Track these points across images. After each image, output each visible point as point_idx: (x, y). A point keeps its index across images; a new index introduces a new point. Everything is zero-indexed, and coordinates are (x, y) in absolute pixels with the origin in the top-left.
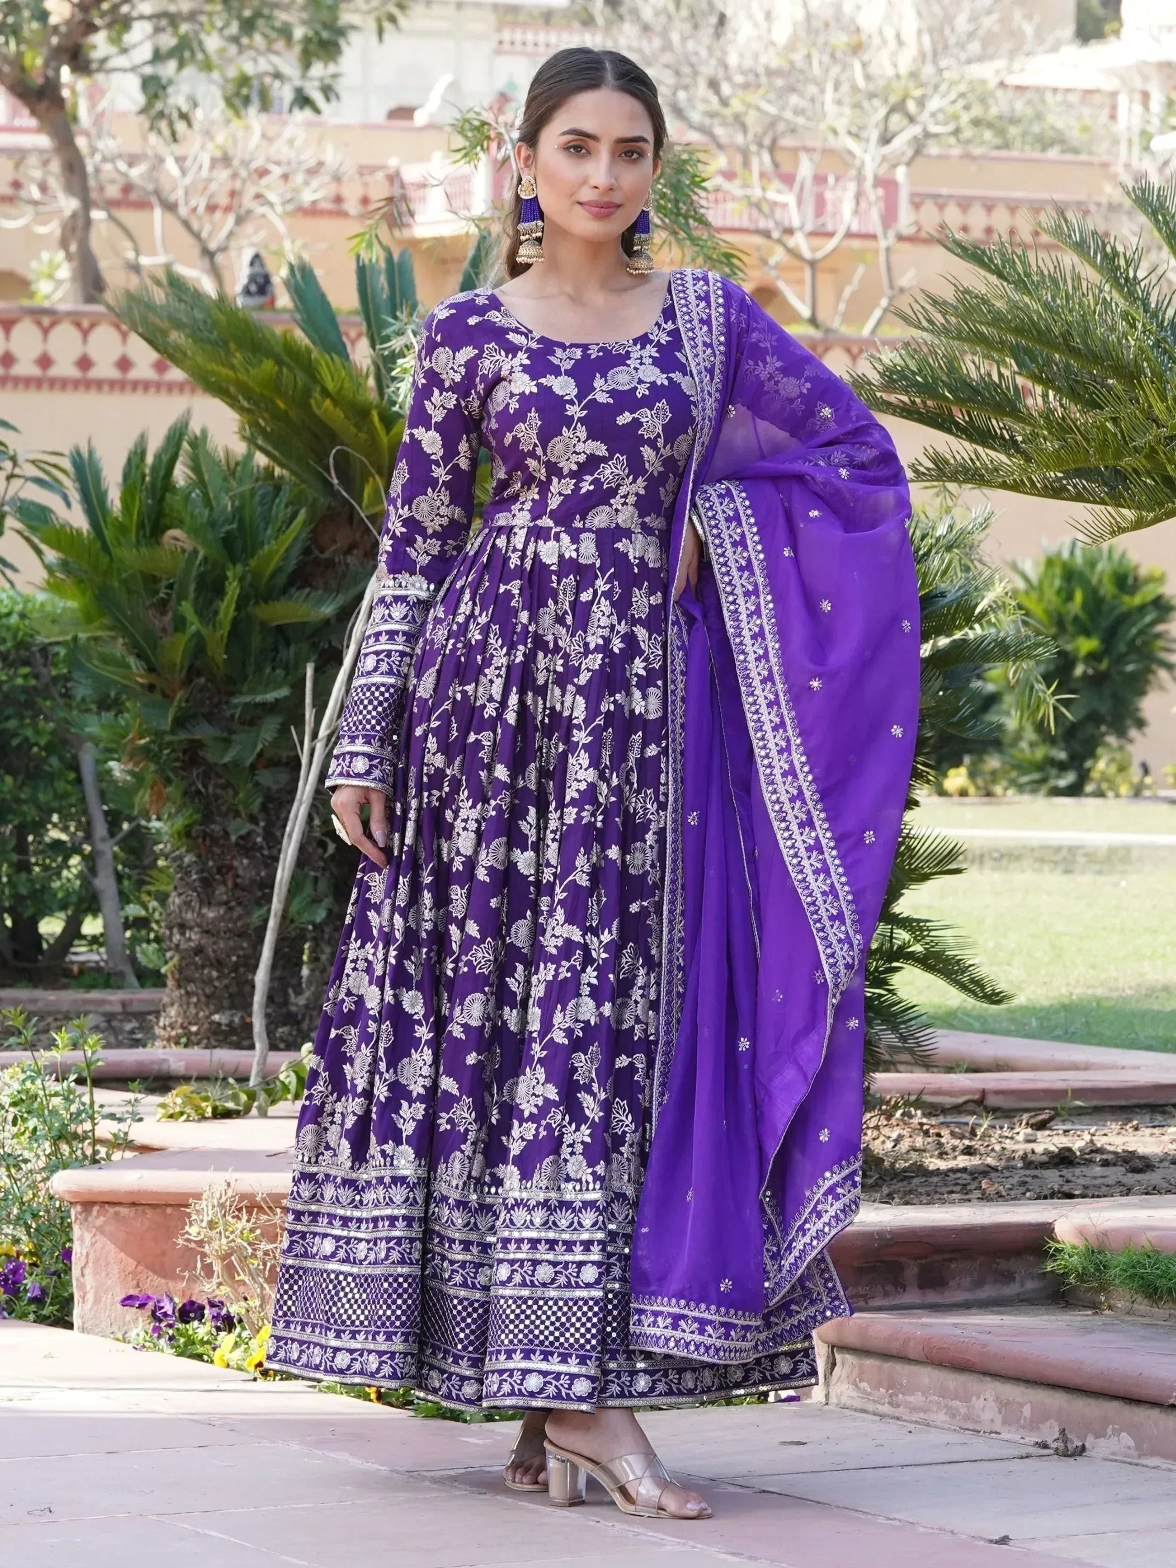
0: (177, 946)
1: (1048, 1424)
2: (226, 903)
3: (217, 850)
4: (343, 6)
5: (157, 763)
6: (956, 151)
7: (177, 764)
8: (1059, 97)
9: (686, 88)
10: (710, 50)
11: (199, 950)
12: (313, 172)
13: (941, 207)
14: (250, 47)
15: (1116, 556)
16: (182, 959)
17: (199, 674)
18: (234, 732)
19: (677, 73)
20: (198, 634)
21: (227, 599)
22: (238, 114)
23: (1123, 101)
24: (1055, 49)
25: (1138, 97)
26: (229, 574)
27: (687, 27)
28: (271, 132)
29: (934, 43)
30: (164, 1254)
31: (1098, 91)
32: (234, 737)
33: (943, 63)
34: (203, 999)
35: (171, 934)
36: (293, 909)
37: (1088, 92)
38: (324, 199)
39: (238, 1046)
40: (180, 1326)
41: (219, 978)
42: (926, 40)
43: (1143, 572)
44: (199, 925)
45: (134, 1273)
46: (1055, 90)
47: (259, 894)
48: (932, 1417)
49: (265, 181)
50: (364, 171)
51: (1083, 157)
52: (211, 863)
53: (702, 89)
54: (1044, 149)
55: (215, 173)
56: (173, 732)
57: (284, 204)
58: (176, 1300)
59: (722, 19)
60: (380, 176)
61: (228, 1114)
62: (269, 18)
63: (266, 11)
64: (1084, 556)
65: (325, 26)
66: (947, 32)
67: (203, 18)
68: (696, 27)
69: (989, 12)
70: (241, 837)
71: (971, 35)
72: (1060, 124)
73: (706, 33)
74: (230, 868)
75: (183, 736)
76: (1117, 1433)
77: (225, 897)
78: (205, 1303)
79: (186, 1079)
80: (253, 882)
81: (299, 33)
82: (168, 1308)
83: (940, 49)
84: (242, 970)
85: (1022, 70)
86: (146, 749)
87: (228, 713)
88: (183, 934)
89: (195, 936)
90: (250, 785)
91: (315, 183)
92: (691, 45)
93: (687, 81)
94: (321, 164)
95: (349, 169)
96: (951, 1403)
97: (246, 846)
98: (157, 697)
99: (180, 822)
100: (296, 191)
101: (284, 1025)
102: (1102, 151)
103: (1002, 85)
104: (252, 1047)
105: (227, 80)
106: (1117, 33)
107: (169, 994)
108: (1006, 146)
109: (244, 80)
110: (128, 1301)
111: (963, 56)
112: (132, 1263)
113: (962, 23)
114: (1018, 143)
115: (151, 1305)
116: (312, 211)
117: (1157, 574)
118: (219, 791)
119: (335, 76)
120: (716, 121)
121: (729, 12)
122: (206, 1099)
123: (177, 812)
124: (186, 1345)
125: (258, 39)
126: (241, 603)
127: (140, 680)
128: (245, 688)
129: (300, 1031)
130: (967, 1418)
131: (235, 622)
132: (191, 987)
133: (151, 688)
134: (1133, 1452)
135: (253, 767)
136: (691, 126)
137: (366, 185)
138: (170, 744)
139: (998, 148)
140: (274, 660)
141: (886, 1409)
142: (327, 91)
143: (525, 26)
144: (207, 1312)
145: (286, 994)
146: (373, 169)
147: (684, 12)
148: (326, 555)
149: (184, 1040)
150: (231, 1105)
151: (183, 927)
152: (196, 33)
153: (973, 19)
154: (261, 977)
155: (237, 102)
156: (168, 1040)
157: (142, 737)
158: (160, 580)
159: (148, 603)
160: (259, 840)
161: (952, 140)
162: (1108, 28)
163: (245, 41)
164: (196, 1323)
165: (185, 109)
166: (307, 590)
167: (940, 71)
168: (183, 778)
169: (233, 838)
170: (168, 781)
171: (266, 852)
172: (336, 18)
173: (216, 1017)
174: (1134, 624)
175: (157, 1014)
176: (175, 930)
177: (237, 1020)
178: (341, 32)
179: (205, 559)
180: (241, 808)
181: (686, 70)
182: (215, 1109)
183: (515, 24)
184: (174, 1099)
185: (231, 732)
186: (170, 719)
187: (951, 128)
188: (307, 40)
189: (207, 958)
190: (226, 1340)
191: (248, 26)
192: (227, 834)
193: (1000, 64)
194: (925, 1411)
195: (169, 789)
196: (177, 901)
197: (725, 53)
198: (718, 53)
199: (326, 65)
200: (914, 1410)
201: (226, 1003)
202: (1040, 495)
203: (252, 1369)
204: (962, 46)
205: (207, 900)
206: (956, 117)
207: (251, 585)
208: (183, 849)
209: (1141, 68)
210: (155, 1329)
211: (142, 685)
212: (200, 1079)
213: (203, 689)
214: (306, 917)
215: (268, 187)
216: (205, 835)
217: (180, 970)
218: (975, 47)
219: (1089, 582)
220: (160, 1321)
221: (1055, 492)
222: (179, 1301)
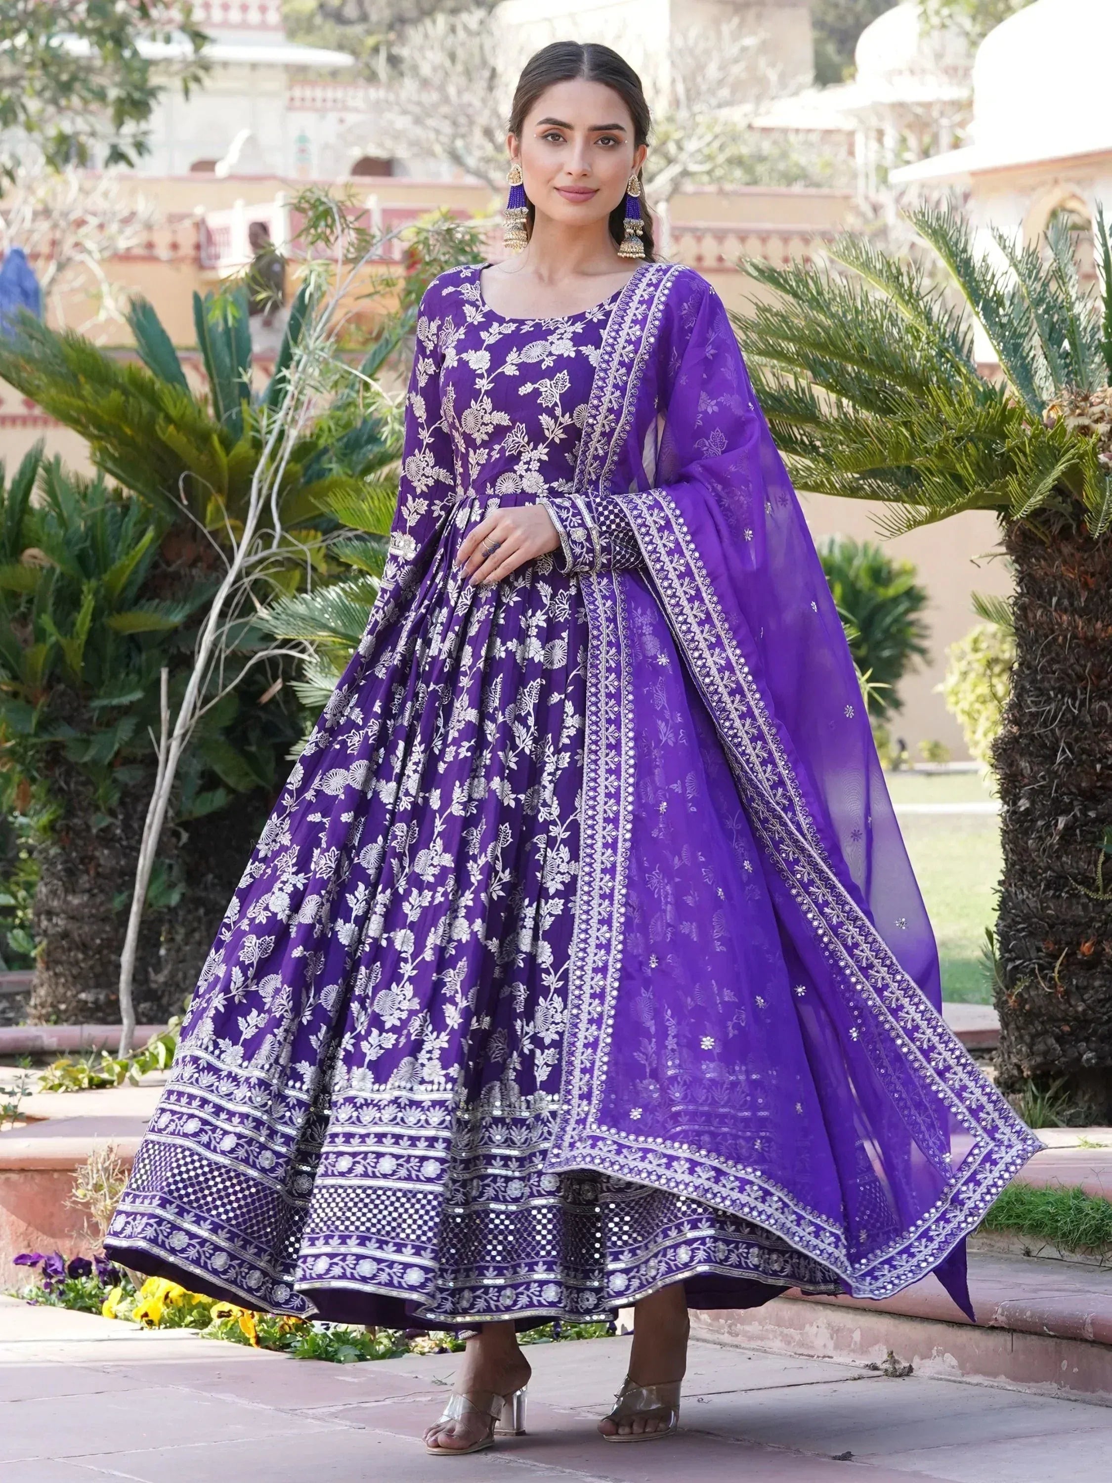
0: (45, 931)
1: (876, 1347)
2: (89, 891)
3: (80, 842)
4: (152, 69)
5: (23, 764)
6: (712, 188)
7: (41, 765)
8: (801, 137)
9: (463, 136)
10: (484, 101)
11: (65, 935)
12: (127, 221)
13: (699, 239)
14: (68, 108)
15: (871, 552)
16: (49, 944)
17: (59, 680)
18: (93, 733)
19: (455, 124)
20: (57, 644)
21: (83, 610)
22: (58, 171)
23: (859, 139)
24: (796, 93)
25: (873, 134)
26: (85, 588)
27: (463, 81)
28: (88, 185)
29: (688, 91)
30: (52, 1215)
31: (838, 131)
32: (92, 738)
33: (697, 108)
34: (70, 979)
35: (39, 921)
36: (151, 894)
37: (828, 132)
38: (138, 245)
39: (104, 1021)
40: (70, 1281)
41: (84, 960)
42: (680, 88)
43: (896, 566)
44: (64, 912)
45: (25, 1234)
46: (797, 131)
47: (119, 881)
48: (766, 1344)
49: (83, 230)
50: (174, 219)
51: (825, 191)
52: (74, 854)
53: (478, 136)
54: (789, 184)
55: (37, 224)
56: (36, 735)
57: (101, 251)
58: (65, 1257)
59: (494, 73)
60: (188, 223)
61: (102, 1085)
62: (85, 81)
63: (82, 75)
64: (842, 552)
65: (137, 88)
66: (699, 79)
67: (24, 83)
68: (470, 80)
69: (736, 61)
70: (102, 830)
71: (721, 83)
72: (803, 161)
73: (480, 85)
74: (92, 858)
75: (46, 738)
76: (941, 1354)
77: (87, 886)
78: (92, 1259)
79: (62, 1053)
80: (113, 870)
81: (113, 93)
82: (58, 1265)
83: (693, 95)
84: (105, 952)
85: (768, 113)
86: (12, 752)
87: (86, 716)
88: (50, 920)
89: (61, 922)
90: (108, 782)
91: (129, 231)
92: (467, 97)
93: (463, 130)
94: (133, 214)
95: (159, 217)
96: (786, 1331)
97: (106, 838)
98: (21, 702)
99: (45, 818)
100: (111, 238)
101: (145, 1001)
102: (841, 185)
103: (750, 127)
104: (119, 1021)
105: (47, 139)
106: (853, 76)
107: (37, 976)
108: (755, 182)
109: (63, 139)
110: (21, 1260)
111: (714, 102)
112: (23, 1226)
113: (712, 71)
114: (766, 179)
115: (41, 1264)
116: (126, 257)
117: (908, 566)
118: (81, 788)
119: (145, 133)
120: (492, 165)
121: (500, 69)
122: (83, 1071)
123: (44, 806)
124: (75, 1299)
125: (75, 101)
126: (97, 614)
127: (5, 688)
128: (102, 693)
129: (160, 1006)
130: (802, 1344)
131: (91, 632)
132: (59, 969)
133: (15, 695)
134: (959, 1372)
135: (111, 765)
136: (468, 171)
137: (174, 232)
138: (34, 746)
139: (748, 184)
140: (128, 665)
141: (726, 1338)
142: (140, 147)
143: (313, 84)
144: (94, 1268)
145: (147, 973)
146: (181, 217)
147: (459, 67)
148: (172, 569)
149: (53, 1018)
150: (105, 1076)
151: (50, 914)
152: (19, 97)
153: (722, 68)
154: (127, 958)
155: (59, 160)
156: (39, 1018)
157: (8, 740)
158: (20, 595)
159: (10, 616)
160: (118, 831)
161: (706, 178)
162: (846, 72)
163: (63, 102)
164: (84, 1279)
165: (9, 165)
166: (157, 601)
167: (693, 115)
168: (46, 777)
169: (94, 831)
170: (33, 780)
171: (124, 843)
172: (145, 80)
173: (83, 996)
174: (888, 613)
175: (27, 994)
176: (43, 917)
177: (102, 997)
178: (152, 93)
179: (62, 574)
180: (100, 803)
181: (462, 120)
182: (91, 1080)
183: (305, 82)
184: (54, 1072)
185: (90, 733)
186: (34, 721)
187: (707, 167)
188: (120, 101)
189: (73, 941)
190: (114, 1293)
191: (66, 88)
192: (88, 828)
193: (748, 107)
194: (762, 1339)
195: (34, 788)
196: (44, 890)
197: (497, 102)
198: (491, 103)
199: (138, 122)
200: (751, 1338)
201: (92, 982)
202: (839, 494)
203: (138, 1319)
204: (712, 92)
205: (71, 888)
206: (710, 158)
207: (105, 597)
208: (49, 843)
209: (877, 109)
210: (48, 1285)
211: (7, 693)
212: (74, 1052)
213: (63, 694)
214: (162, 902)
215: (86, 236)
216: (68, 828)
217: (48, 953)
218: (724, 93)
219: (847, 576)
220: (51, 1277)
221: (852, 491)
222: (68, 1258)
